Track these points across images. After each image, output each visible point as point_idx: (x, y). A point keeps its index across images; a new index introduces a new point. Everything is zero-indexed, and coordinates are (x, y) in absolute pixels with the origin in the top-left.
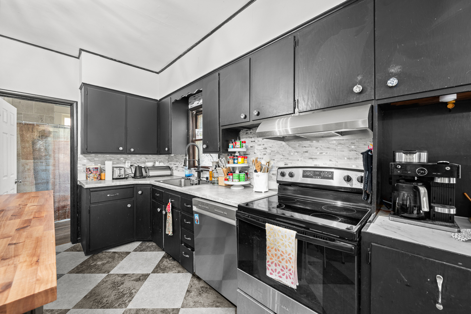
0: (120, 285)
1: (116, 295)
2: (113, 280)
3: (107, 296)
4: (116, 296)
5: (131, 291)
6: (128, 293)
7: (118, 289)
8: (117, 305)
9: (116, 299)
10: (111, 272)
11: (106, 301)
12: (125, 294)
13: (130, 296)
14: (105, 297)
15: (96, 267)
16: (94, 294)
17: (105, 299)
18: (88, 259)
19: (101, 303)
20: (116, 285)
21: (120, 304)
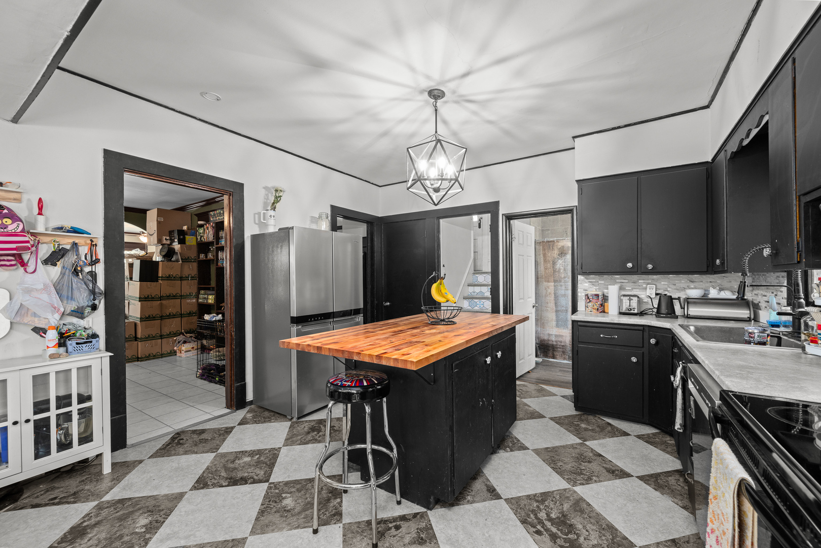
0: (586, 462)
1: (573, 467)
2: (583, 452)
3: (565, 461)
4: (573, 469)
5: (592, 476)
6: (587, 475)
7: (581, 464)
8: (567, 477)
9: (571, 471)
10: (587, 443)
11: (561, 466)
12: (583, 474)
13: (586, 480)
14: (562, 461)
15: (577, 428)
16: (556, 451)
17: (561, 464)
18: (576, 415)
19: (555, 464)
20: (581, 458)
21: (570, 479)
